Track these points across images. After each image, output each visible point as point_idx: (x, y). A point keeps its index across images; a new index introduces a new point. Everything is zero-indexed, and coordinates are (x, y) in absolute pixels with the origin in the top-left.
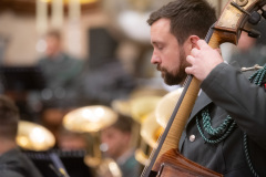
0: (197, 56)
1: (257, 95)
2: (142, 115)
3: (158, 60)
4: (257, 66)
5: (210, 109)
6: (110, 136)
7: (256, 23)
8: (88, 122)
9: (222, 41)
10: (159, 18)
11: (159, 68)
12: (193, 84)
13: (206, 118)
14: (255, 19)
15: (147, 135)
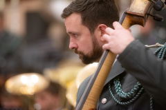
0: (113, 35)
1: (162, 67)
2: (68, 81)
3: (75, 46)
4: (157, 44)
5: (121, 78)
6: (42, 98)
7: (160, 10)
8: (25, 86)
9: (132, 23)
10: (71, 13)
11: (76, 52)
12: (108, 58)
13: (117, 85)
14: (159, 6)
15: (71, 97)
